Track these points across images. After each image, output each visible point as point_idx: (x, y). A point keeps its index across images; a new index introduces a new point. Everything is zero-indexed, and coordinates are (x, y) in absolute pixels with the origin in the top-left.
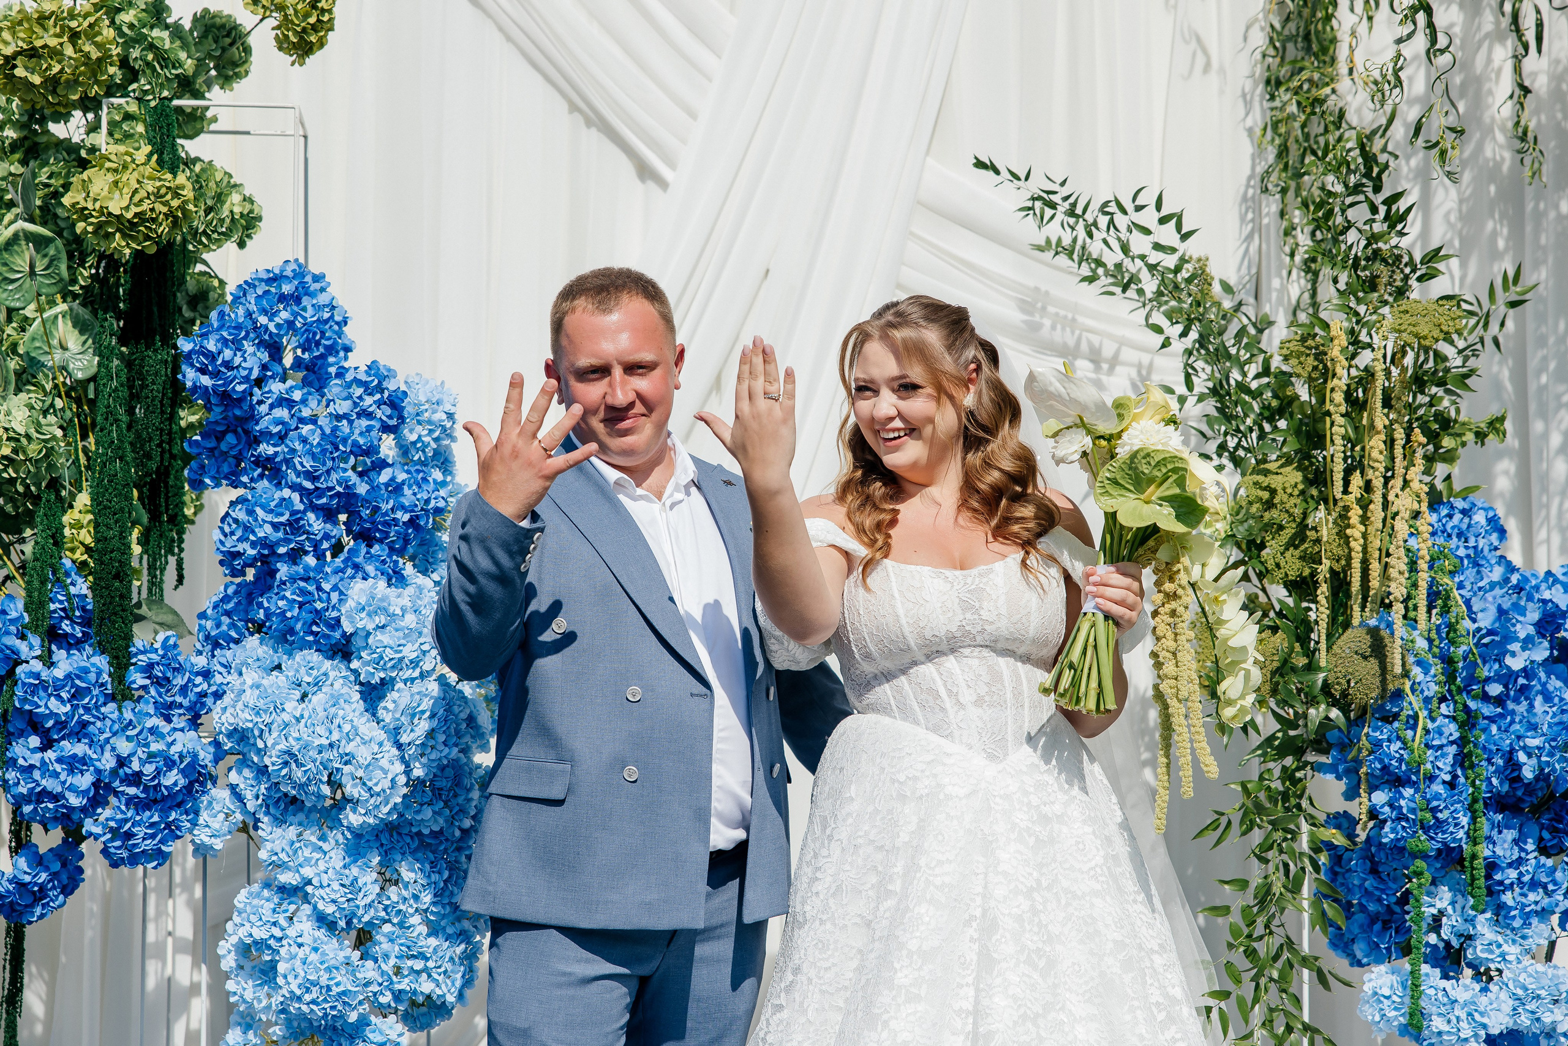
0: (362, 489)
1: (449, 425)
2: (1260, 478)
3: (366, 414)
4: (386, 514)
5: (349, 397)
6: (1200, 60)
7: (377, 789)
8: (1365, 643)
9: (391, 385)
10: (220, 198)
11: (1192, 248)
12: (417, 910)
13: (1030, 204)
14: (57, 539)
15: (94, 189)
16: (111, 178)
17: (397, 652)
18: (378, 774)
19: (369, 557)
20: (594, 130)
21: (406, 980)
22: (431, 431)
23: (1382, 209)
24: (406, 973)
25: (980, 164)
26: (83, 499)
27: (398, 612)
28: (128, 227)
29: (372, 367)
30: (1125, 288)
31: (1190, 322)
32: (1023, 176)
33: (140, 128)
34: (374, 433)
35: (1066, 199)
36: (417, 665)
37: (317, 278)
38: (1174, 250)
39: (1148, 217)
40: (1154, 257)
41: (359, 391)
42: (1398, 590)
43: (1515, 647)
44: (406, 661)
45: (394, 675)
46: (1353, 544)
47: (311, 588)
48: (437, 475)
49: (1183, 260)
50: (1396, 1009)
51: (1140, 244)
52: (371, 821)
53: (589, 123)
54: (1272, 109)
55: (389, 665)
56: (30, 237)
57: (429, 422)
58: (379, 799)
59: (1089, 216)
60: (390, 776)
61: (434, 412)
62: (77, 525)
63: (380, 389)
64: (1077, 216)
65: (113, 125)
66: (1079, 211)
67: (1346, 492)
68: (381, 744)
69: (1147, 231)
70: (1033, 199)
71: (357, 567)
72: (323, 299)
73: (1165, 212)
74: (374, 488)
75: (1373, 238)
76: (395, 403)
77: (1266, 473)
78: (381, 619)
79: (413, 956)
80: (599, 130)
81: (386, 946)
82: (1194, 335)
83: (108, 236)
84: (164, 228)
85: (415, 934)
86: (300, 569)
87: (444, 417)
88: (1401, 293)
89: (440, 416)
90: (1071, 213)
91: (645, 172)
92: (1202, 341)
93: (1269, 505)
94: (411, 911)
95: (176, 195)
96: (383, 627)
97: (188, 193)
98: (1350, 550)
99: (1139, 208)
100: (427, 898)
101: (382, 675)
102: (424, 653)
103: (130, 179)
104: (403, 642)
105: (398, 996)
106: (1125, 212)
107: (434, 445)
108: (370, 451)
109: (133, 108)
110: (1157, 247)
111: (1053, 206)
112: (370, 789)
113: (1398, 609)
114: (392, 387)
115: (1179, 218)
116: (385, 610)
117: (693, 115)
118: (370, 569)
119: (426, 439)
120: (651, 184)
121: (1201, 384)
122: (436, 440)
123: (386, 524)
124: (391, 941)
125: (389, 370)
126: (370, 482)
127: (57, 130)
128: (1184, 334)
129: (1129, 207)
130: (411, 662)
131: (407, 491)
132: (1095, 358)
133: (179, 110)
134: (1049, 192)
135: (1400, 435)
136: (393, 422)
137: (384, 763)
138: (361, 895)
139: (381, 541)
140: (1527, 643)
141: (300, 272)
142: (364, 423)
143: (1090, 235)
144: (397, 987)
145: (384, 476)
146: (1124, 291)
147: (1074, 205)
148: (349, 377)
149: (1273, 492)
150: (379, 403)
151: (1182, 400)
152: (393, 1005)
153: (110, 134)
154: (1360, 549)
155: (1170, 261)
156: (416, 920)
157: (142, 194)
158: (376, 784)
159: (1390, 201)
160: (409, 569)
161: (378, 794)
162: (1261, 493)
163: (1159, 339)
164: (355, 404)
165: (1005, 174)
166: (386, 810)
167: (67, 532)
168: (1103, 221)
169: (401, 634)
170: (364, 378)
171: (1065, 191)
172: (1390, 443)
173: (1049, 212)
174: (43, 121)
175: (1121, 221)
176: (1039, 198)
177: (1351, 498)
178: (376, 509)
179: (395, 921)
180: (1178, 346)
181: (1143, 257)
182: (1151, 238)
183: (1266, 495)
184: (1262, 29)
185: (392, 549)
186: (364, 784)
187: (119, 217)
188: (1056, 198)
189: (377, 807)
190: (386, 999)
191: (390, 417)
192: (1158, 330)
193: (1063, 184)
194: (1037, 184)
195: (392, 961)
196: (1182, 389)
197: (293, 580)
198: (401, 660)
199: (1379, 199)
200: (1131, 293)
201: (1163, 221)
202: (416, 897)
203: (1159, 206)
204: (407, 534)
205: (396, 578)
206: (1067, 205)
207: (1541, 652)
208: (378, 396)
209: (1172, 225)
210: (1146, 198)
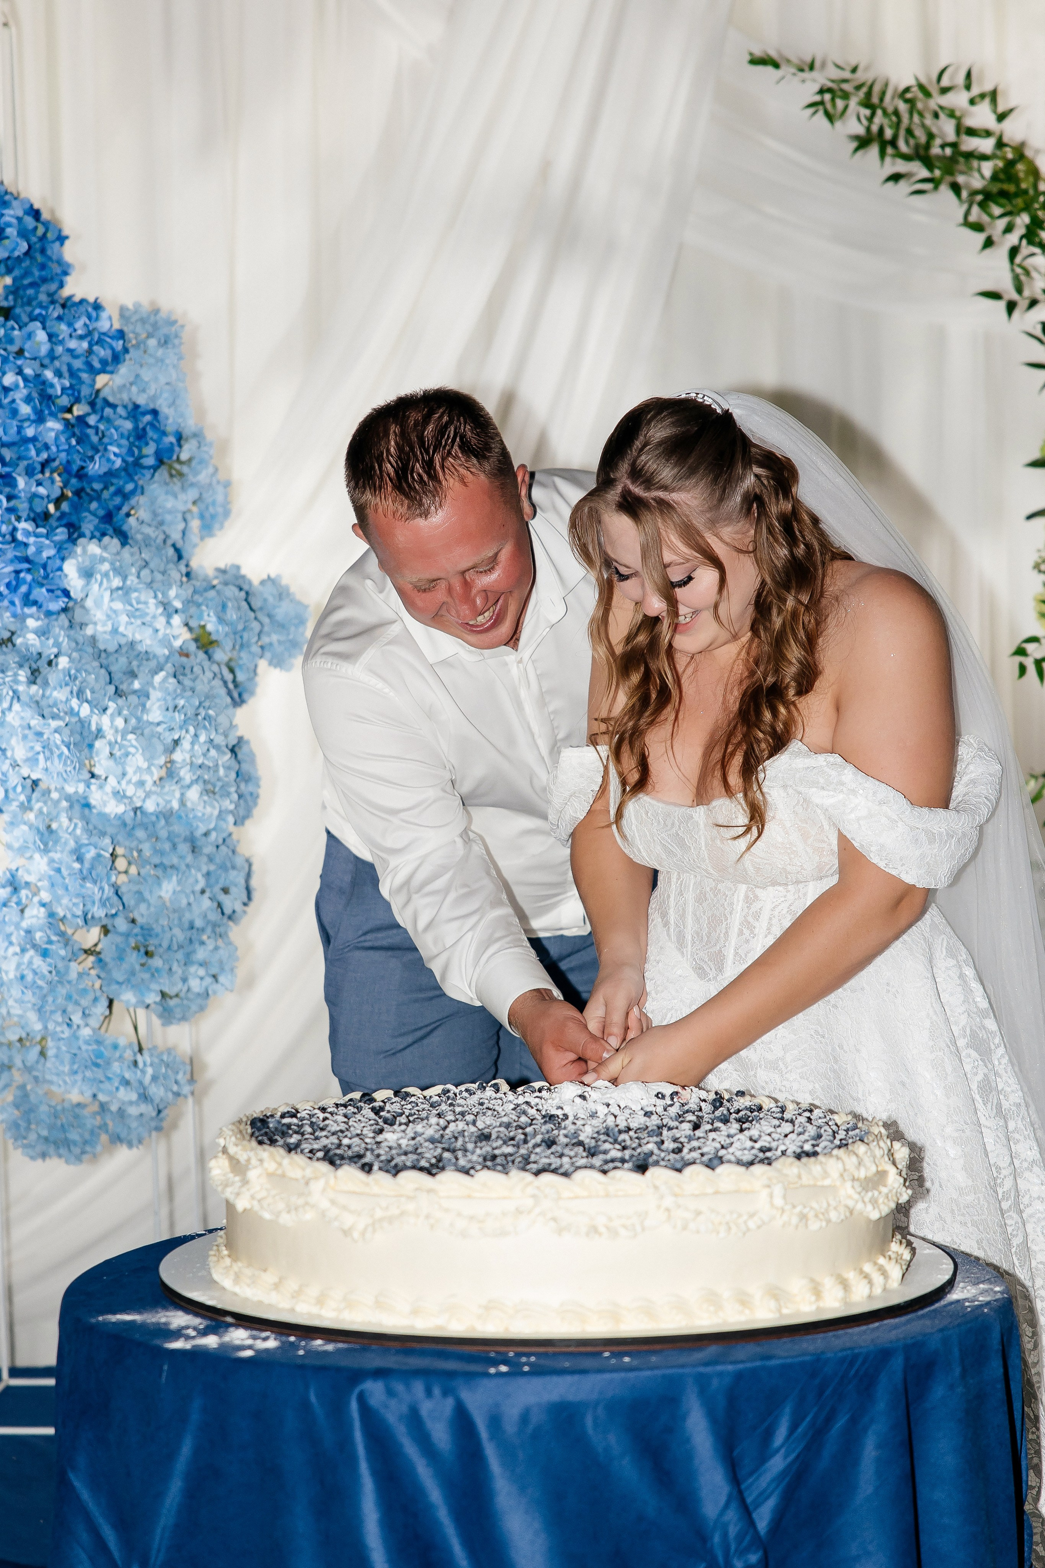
11: (1013, 131)
13: (818, 98)
25: (756, 61)
29: (86, 300)
30: (937, 181)
31: (1013, 216)
32: (806, 66)
35: (859, 87)
38: (988, 133)
39: (958, 100)
40: (967, 144)
49: (1001, 144)
51: (948, 129)
59: (888, 105)
64: (874, 106)
66: (875, 98)
69: (954, 114)
70: (822, 91)
73: (975, 91)
90: (866, 102)
99: (946, 90)
106: (927, 94)
110: (972, 132)
111: (845, 96)
114: (103, 326)
115: (993, 95)
128: (1009, 229)
129: (934, 89)
134: (839, 82)
143: (890, 125)
146: (936, 188)
147: (868, 94)
151: (1011, 307)
155: (985, 146)
163: (981, 238)
165: (787, 67)
168: (907, 106)
171: (857, 79)
173: (841, 104)
175: (925, 105)
176: (829, 89)
180: (1002, 245)
182: (963, 123)
188: (848, 88)
192: (978, 227)
193: (857, 68)
194: (825, 74)
201: (975, 101)
203: (968, 83)
206: (862, 94)
209: (986, 103)
210: (954, 78)
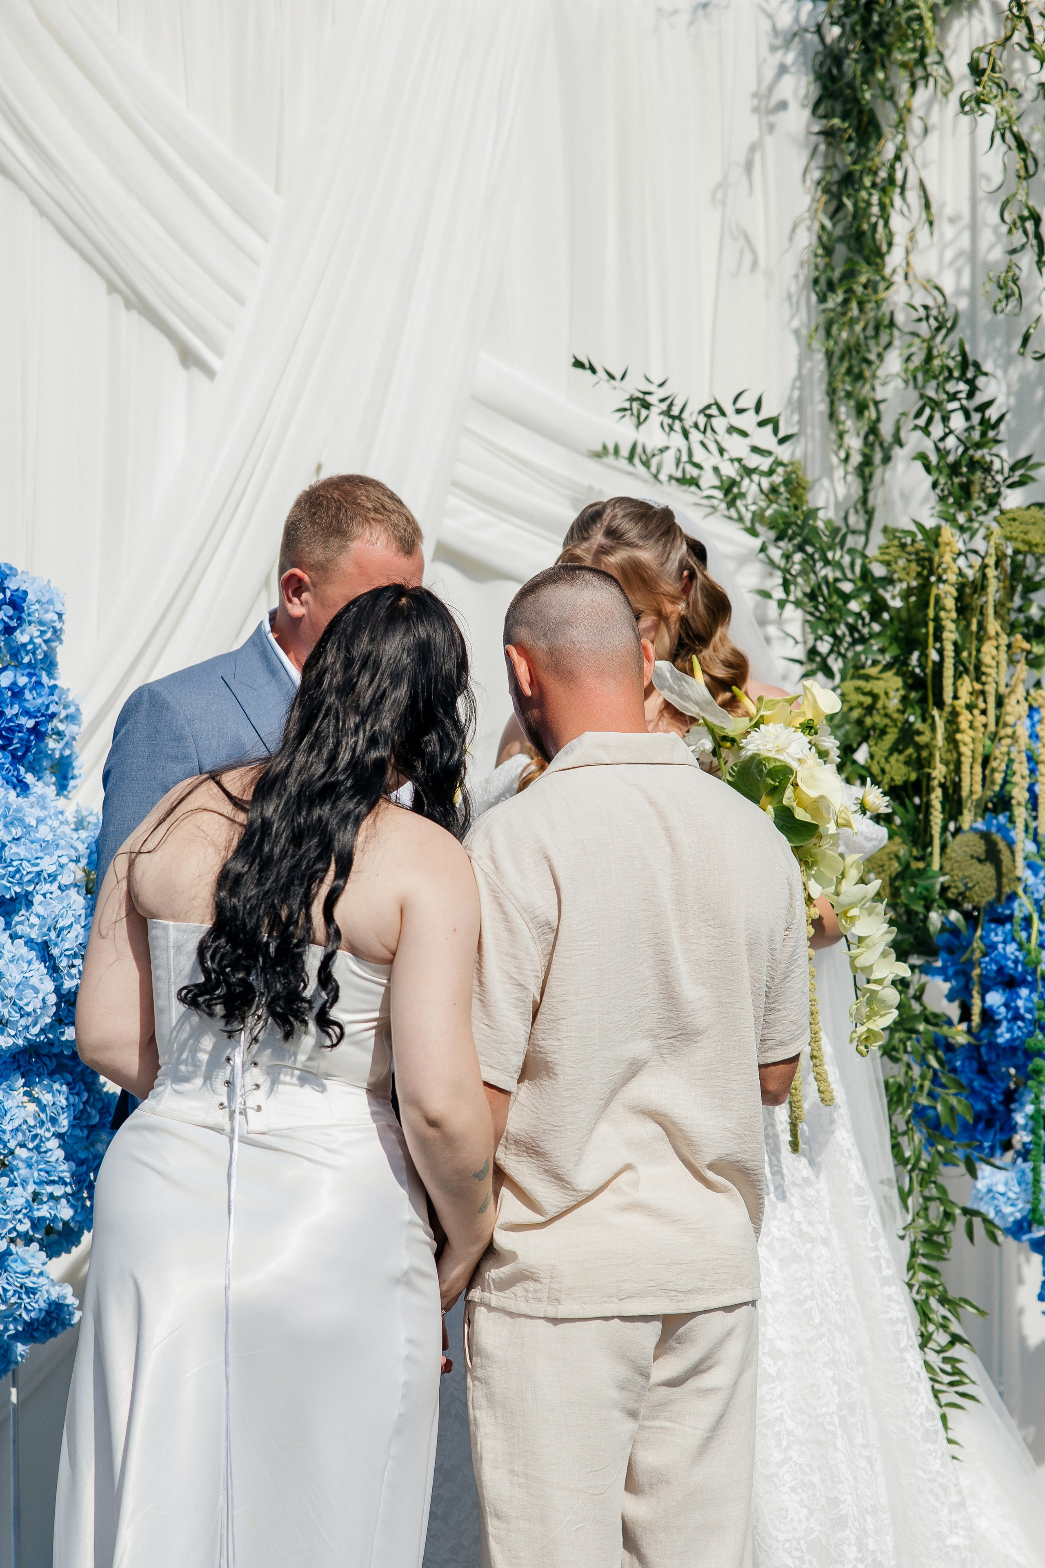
1: (58, 625)
2: (861, 683)
4: (10, 720)
6: (748, 258)
7: (29, 1009)
8: (980, 848)
9: (12, 584)
11: (787, 452)
12: (53, 1134)
13: (627, 405)
17: (33, 865)
18: (29, 992)
20: (134, 314)
21: (45, 1207)
22: (43, 633)
23: (977, 416)
24: (45, 1199)
25: (577, 364)
27: (33, 823)
31: (787, 528)
32: (618, 376)
35: (662, 400)
36: (55, 879)
38: (770, 453)
39: (748, 421)
40: (752, 461)
42: (1020, 794)
44: (45, 874)
45: (30, 889)
46: (963, 749)
48: (46, 678)
49: (777, 464)
50: (1013, 1205)
51: (738, 447)
52: (20, 1042)
53: (129, 305)
54: (824, 311)
55: (26, 879)
57: (41, 623)
58: (30, 1019)
59: (687, 418)
60: (41, 996)
61: (46, 612)
63: (2, 588)
64: (674, 418)
66: (676, 412)
67: (956, 697)
68: (30, 962)
69: (744, 434)
70: (632, 399)
73: (764, 415)
76: (15, 602)
77: (867, 678)
78: (17, 832)
79: (53, 1182)
80: (140, 313)
81: (24, 1172)
85: (53, 1159)
87: (56, 617)
88: (992, 501)
89: (51, 616)
90: (667, 413)
91: (189, 357)
93: (870, 710)
94: (48, 1135)
96: (17, 839)
98: (960, 754)
99: (739, 411)
100: (64, 1122)
101: (18, 889)
102: (62, 866)
104: (40, 854)
105: (36, 1224)
106: (723, 413)
107: (45, 647)
110: (755, 449)
111: (649, 406)
112: (21, 1008)
114: (13, 587)
115: (776, 421)
116: (21, 820)
117: (240, 300)
119: (38, 641)
120: (195, 372)
121: (798, 590)
122: (46, 642)
123: (10, 730)
124: (30, 1166)
125: (11, 568)
128: (780, 539)
129: (729, 409)
130: (49, 875)
131: (28, 695)
134: (645, 393)
136: (15, 623)
137: (34, 981)
138: (7, 1118)
143: (687, 437)
144: (37, 1214)
146: (723, 496)
147: (671, 406)
149: (875, 697)
152: (31, 1233)
154: (969, 753)
155: (765, 464)
156: (54, 1143)
158: (27, 1004)
159: (984, 408)
160: (29, 778)
161: (29, 1014)
162: (862, 698)
163: (756, 542)
165: (601, 373)
166: (35, 1030)
168: (703, 423)
169: (36, 846)
171: (662, 393)
173: (643, 412)
175: (720, 424)
176: (637, 399)
177: (961, 703)
179: (31, 1146)
180: (776, 549)
181: (740, 460)
182: (748, 442)
183: (868, 700)
184: (809, 229)
185: (14, 756)
186: (14, 1004)
188: (653, 399)
189: (27, 1028)
190: (25, 1227)
191: (11, 618)
192: (753, 533)
193: (661, 385)
194: (634, 385)
195: (31, 1188)
198: (39, 874)
199: (973, 406)
201: (761, 424)
202: (54, 1121)
203: (758, 408)
204: (29, 741)
205: (21, 787)
206: (664, 406)
209: (769, 428)
210: (747, 402)
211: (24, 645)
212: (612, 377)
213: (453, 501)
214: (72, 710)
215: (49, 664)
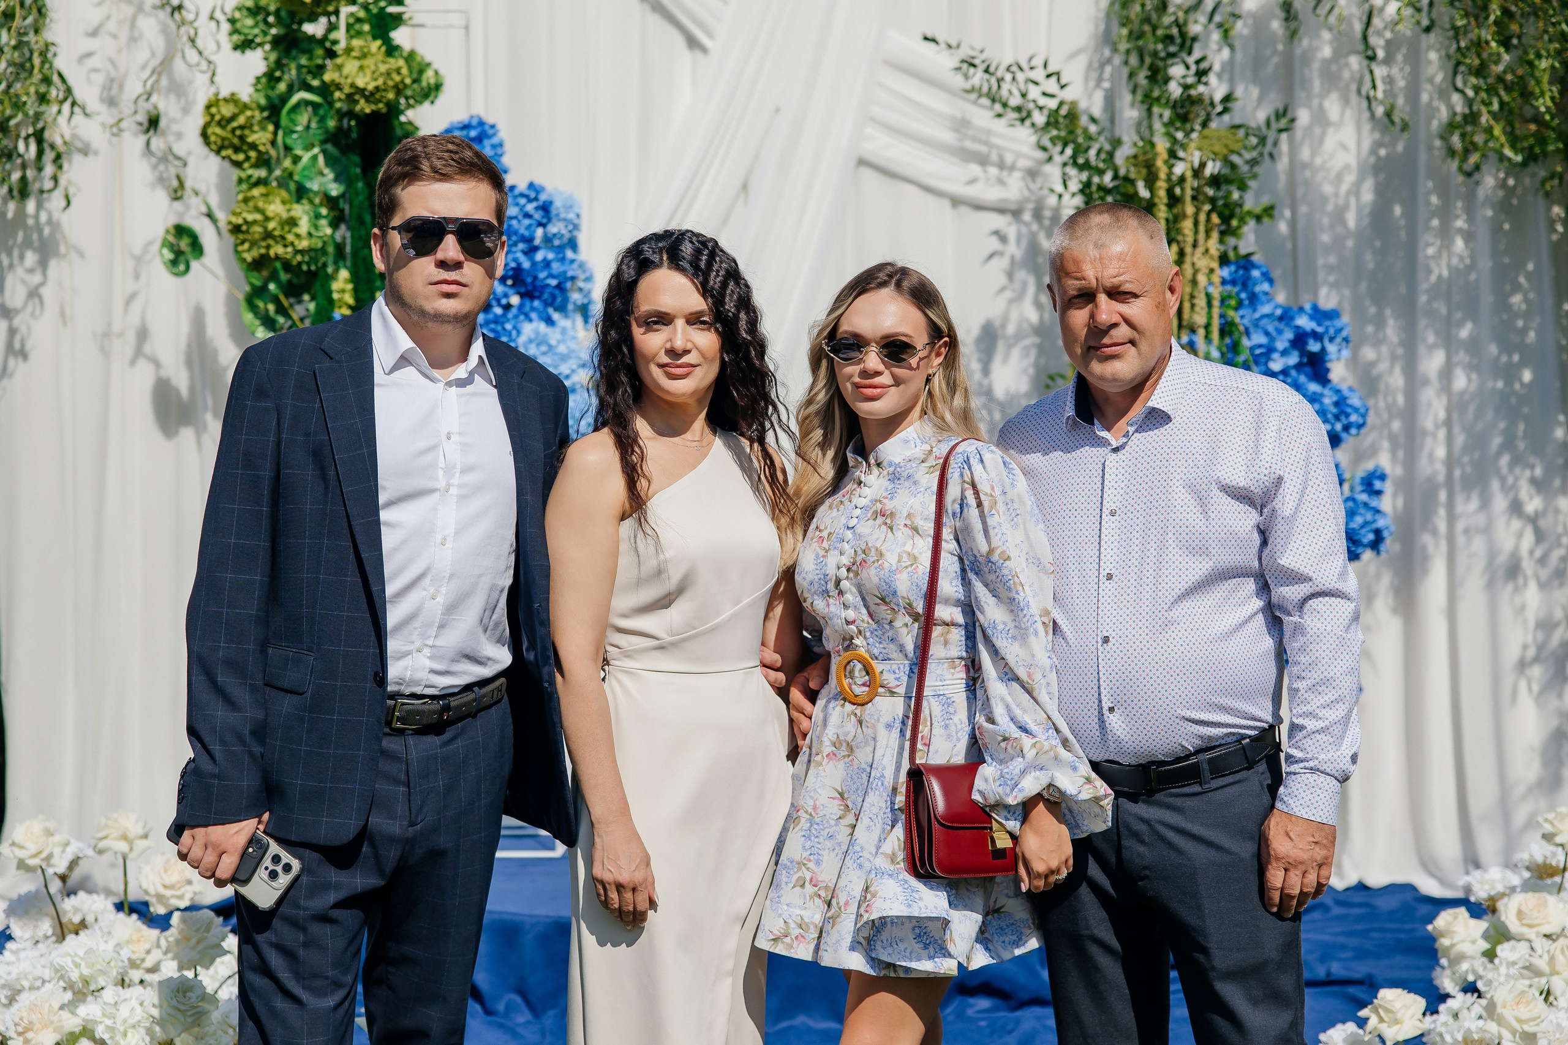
0: (526, 264)
1: (576, 221)
3: (527, 215)
4: (542, 280)
5: (517, 204)
9: (543, 197)
10: (421, 72)
11: (1068, 95)
13: (959, 66)
14: (331, 302)
15: (346, 70)
16: (357, 63)
19: (533, 309)
20: (658, 15)
22: (567, 226)
23: (1193, 68)
25: (926, 38)
26: (344, 274)
27: (556, 343)
28: (370, 97)
29: (531, 186)
30: (1023, 120)
31: (1065, 145)
32: (954, 46)
33: (366, 28)
34: (533, 228)
35: (983, 62)
37: (493, 127)
38: (1052, 96)
39: (1039, 75)
40: (1042, 101)
41: (523, 201)
42: (1200, 319)
43: (1275, 356)
47: (499, 328)
48: (569, 254)
49: (1061, 103)
51: (1034, 93)
56: (307, 103)
57: (565, 220)
59: (999, 74)
61: (568, 213)
62: (343, 291)
63: (536, 199)
64: (991, 74)
65: (349, 26)
66: (992, 69)
69: (1036, 83)
70: (962, 62)
71: (527, 315)
72: (495, 140)
73: (1049, 70)
74: (534, 264)
75: (1186, 87)
76: (545, 208)
80: (662, 15)
82: (1069, 151)
83: (357, 102)
84: (391, 96)
86: (491, 316)
87: (576, 216)
88: (1205, 124)
89: (571, 216)
90: (987, 71)
91: (692, 43)
92: (1074, 157)
95: (399, 73)
96: (545, 353)
97: (405, 71)
99: (1033, 69)
103: (369, 62)
106: (1021, 69)
107: (569, 235)
108: (529, 240)
109: (362, 14)
110: (1044, 94)
111: (974, 66)
113: (1201, 332)
115: (1058, 74)
116: (547, 342)
118: (534, 315)
119: (564, 231)
120: (696, 51)
121: (1074, 186)
122: (570, 232)
123: (542, 287)
125: (541, 186)
126: (532, 259)
127: (309, 28)
128: (1062, 152)
129: (1025, 66)
131: (554, 265)
132: (1001, 165)
133: (390, 15)
134: (972, 57)
135: (1202, 217)
136: (544, 221)
139: (539, 298)
140: (1284, 353)
141: (481, 123)
142: (527, 222)
143: (999, 87)
145: (539, 256)
146: (1022, 123)
147: (988, 67)
148: (517, 192)
150: (537, 208)
151: (1061, 196)
153: (348, 31)
155: (1053, 104)
157: (377, 73)
159: (1198, 62)
160: (556, 316)
163: (1046, 155)
164: (521, 210)
165: (943, 46)
167: (335, 296)
168: (1008, 77)
170: (526, 192)
171: (982, 57)
172: (1196, 223)
173: (972, 70)
174: (300, 23)
175: (1020, 77)
176: (966, 61)
178: (535, 278)
180: (1058, 159)
181: (1034, 101)
182: (1040, 88)
185: (546, 303)
187: (364, 90)
188: (976, 62)
191: (542, 217)
192: (1045, 149)
193: (982, 51)
194: (965, 52)
196: (1059, 188)
197: (487, 323)
199: (1191, 60)
200: (1028, 123)
201: (1049, 76)
203: (1045, 66)
204: (556, 293)
205: (549, 321)
206: (984, 66)
207: (1293, 359)
208: (534, 204)
209: (1054, 79)
210: (1038, 62)
211: (555, 235)
212: (950, 47)
213: (870, 130)
214: (588, 274)
215: (573, 244)
